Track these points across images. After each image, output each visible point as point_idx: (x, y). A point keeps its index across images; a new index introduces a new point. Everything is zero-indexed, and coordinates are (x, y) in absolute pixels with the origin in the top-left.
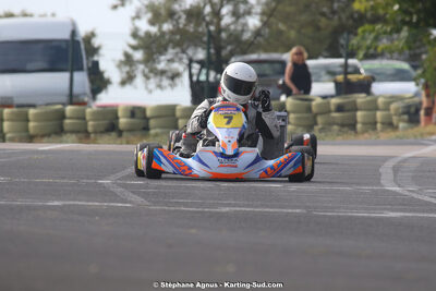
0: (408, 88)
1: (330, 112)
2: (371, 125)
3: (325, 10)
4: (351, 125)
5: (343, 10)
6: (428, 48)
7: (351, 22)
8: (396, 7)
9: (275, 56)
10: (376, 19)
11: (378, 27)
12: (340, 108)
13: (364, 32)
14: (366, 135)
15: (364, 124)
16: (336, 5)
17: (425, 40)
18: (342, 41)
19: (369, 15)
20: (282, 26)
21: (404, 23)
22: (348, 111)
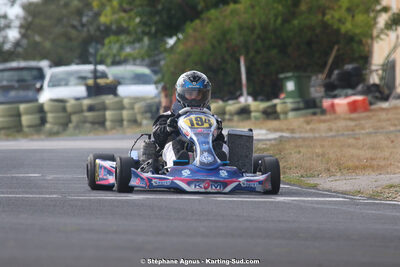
0: (150, 91)
1: (82, 111)
2: (119, 122)
3: (76, 23)
4: (100, 123)
5: (91, 23)
6: (165, 55)
7: (98, 33)
8: (138, 20)
9: (33, 64)
10: (120, 31)
11: (123, 37)
12: (91, 108)
13: (110, 42)
14: (114, 131)
15: (112, 121)
16: (85, 19)
17: (162, 49)
18: (91, 50)
19: (114, 27)
20: (38, 38)
21: (144, 33)
22: (99, 110)
